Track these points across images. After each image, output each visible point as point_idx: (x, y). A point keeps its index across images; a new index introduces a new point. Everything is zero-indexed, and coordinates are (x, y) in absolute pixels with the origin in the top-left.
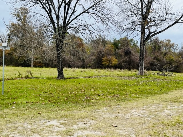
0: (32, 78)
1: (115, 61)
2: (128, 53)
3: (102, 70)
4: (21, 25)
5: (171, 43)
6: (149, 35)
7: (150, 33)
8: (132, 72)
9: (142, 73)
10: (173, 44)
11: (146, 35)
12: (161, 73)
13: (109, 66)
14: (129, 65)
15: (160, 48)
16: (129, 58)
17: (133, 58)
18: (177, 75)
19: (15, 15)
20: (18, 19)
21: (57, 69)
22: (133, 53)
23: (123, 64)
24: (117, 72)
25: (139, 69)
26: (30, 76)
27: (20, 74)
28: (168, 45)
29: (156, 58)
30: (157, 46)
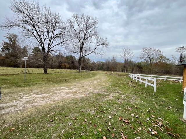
0: (29, 73)
1: (67, 66)
2: (73, 62)
3: (62, 70)
4: (12, 43)
5: (89, 59)
6: (83, 56)
7: (83, 55)
8: (75, 71)
9: (80, 71)
10: (90, 60)
11: (82, 56)
12: (87, 71)
13: (65, 68)
14: (74, 67)
15: (85, 61)
16: (74, 64)
17: (75, 64)
18: (92, 71)
19: (8, 37)
20: (10, 40)
21: (43, 69)
22: (75, 62)
23: (71, 67)
24: (69, 70)
25: (79, 69)
26: (28, 72)
27: (22, 71)
28: (88, 60)
29: (84, 65)
30: (84, 60)
